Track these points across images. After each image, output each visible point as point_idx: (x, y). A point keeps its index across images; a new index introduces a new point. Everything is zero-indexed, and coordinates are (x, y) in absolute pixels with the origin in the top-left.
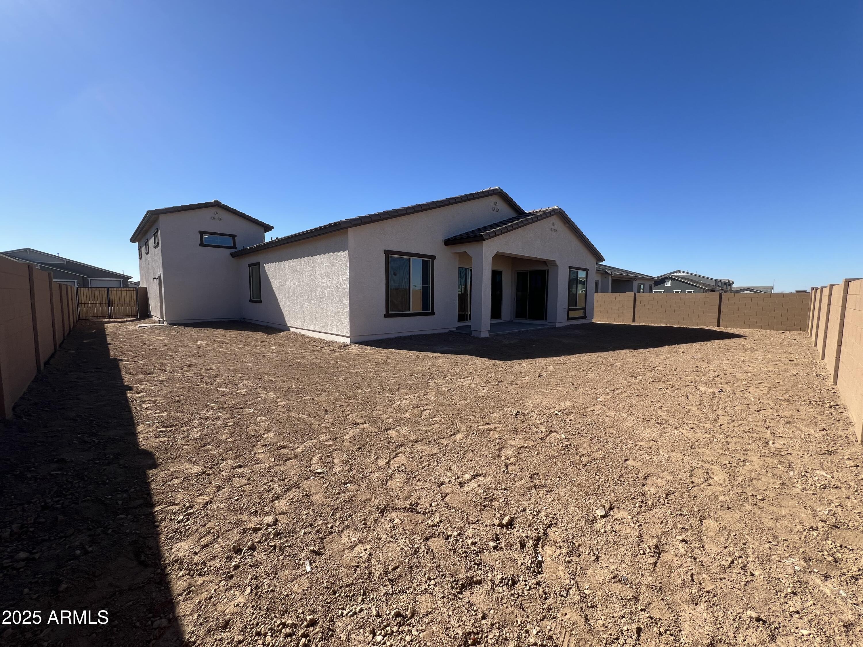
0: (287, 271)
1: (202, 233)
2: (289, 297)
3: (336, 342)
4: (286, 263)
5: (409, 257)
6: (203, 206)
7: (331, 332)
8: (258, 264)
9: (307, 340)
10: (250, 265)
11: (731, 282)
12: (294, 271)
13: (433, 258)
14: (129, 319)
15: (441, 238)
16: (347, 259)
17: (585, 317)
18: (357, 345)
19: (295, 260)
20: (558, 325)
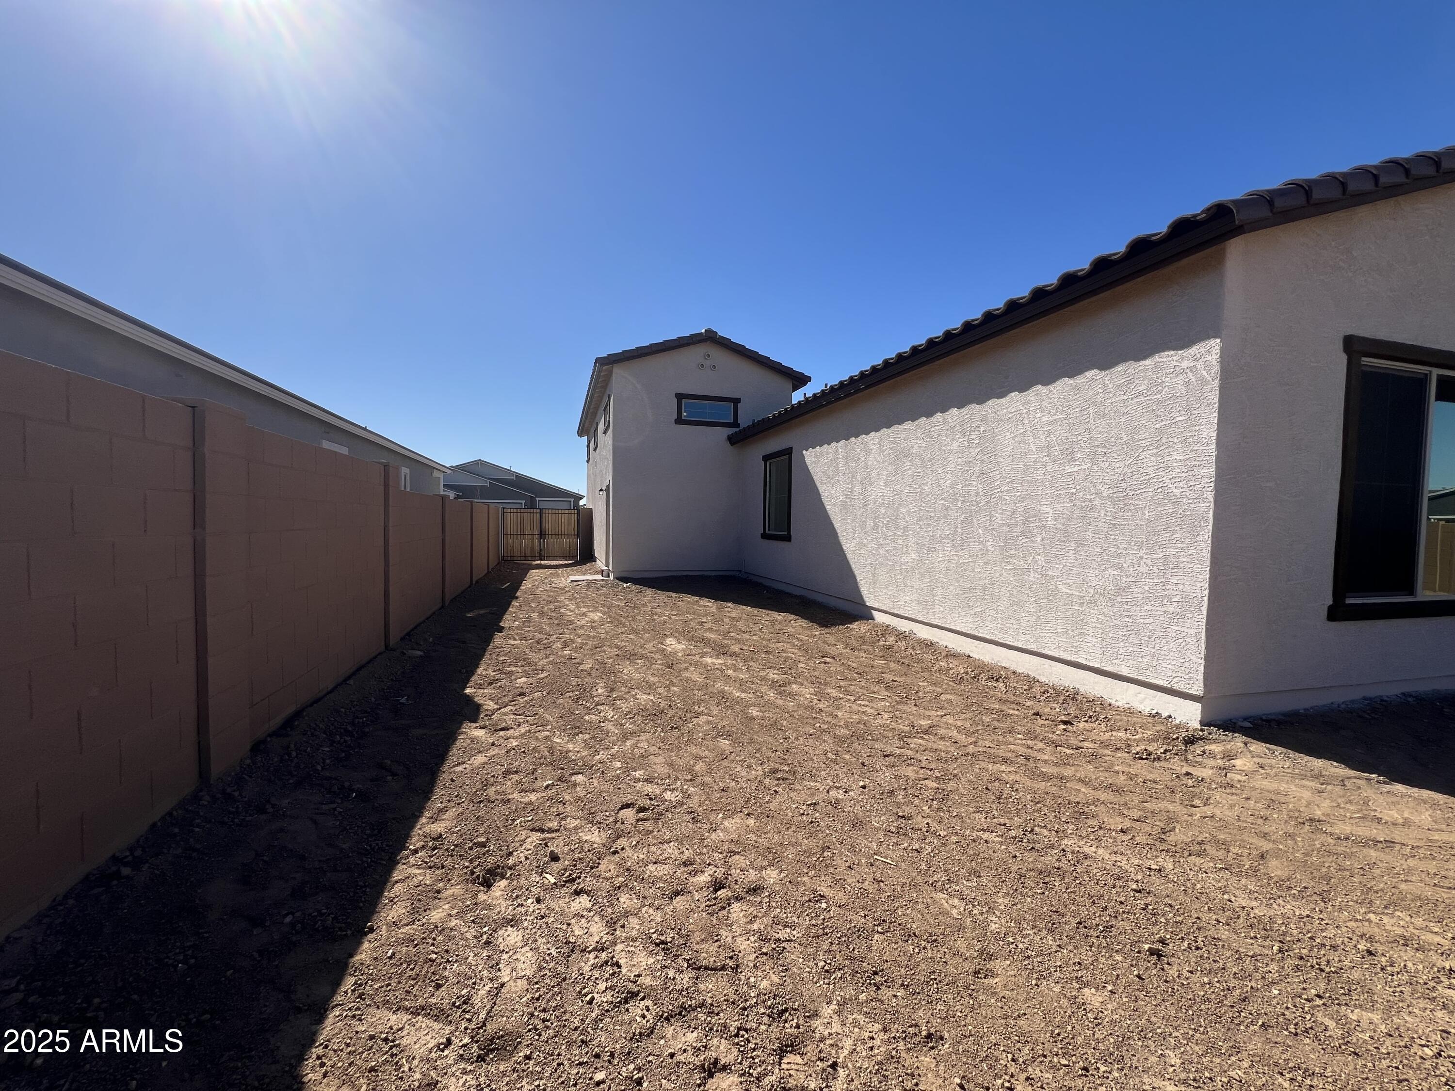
0: (874, 459)
1: (680, 397)
5: (1427, 369)
6: (685, 342)
8: (789, 451)
10: (766, 458)
12: (900, 457)
14: (566, 562)
16: (1214, 373)
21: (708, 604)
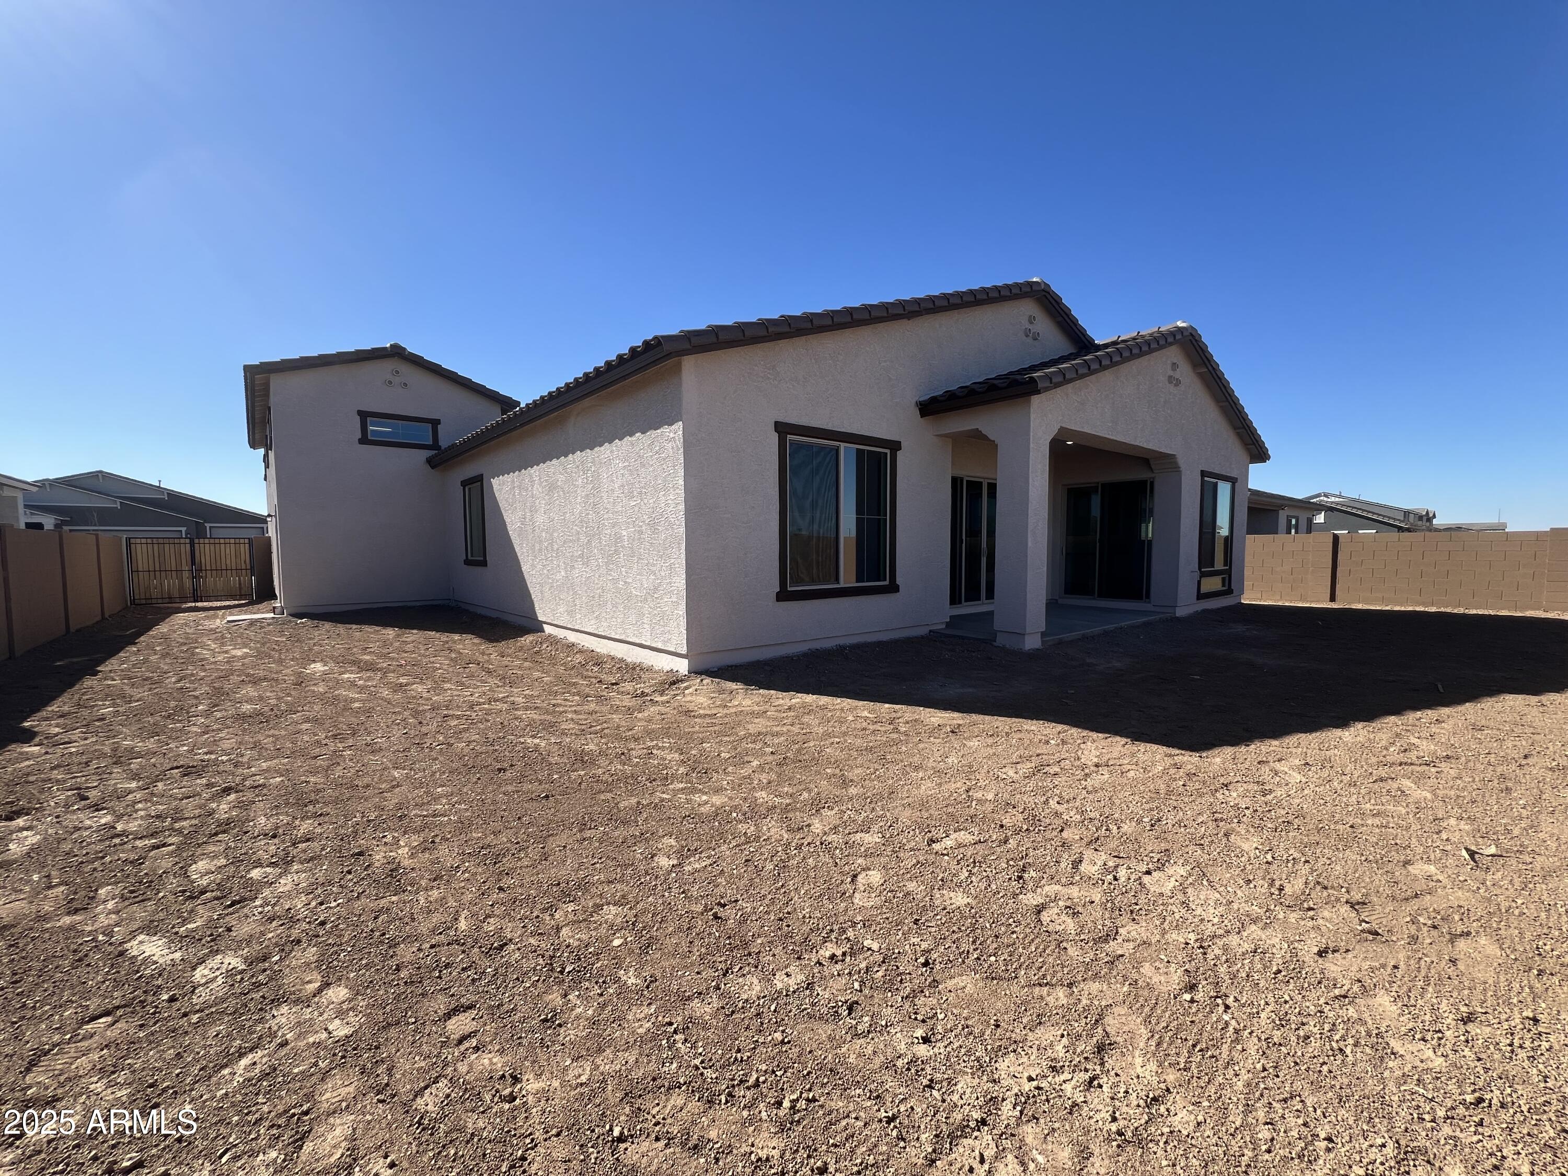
0: (537, 489)
1: (364, 416)
2: (540, 550)
3: (649, 669)
4: (534, 471)
5: (837, 443)
6: (367, 356)
7: (638, 641)
8: (479, 479)
9: (579, 658)
10: (464, 484)
11: (1431, 515)
12: (552, 487)
13: (895, 446)
14: (236, 602)
15: (911, 395)
16: (680, 443)
17: (1229, 592)
18: (707, 680)
19: (554, 461)
20: (1181, 612)
21: (390, 633)
